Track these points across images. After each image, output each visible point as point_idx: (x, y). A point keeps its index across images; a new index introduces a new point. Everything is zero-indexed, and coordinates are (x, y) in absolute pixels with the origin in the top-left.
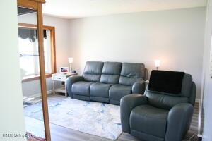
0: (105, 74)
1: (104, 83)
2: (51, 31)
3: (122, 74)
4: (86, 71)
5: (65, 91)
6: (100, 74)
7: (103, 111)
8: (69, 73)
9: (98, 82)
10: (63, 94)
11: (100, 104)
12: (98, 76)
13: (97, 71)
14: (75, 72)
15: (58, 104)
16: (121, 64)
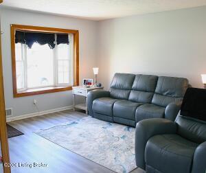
0: (136, 90)
1: (133, 101)
2: (74, 35)
3: (157, 90)
4: (113, 84)
5: (85, 108)
6: (130, 89)
7: (124, 137)
8: (92, 86)
9: (127, 99)
10: (83, 111)
11: (125, 127)
12: (127, 92)
13: (126, 85)
14: (100, 85)
15: (74, 123)
16: (157, 78)
